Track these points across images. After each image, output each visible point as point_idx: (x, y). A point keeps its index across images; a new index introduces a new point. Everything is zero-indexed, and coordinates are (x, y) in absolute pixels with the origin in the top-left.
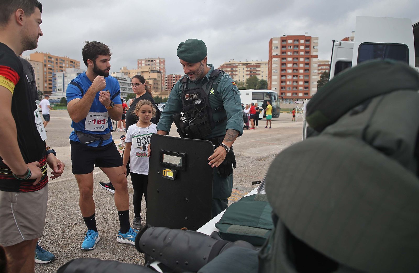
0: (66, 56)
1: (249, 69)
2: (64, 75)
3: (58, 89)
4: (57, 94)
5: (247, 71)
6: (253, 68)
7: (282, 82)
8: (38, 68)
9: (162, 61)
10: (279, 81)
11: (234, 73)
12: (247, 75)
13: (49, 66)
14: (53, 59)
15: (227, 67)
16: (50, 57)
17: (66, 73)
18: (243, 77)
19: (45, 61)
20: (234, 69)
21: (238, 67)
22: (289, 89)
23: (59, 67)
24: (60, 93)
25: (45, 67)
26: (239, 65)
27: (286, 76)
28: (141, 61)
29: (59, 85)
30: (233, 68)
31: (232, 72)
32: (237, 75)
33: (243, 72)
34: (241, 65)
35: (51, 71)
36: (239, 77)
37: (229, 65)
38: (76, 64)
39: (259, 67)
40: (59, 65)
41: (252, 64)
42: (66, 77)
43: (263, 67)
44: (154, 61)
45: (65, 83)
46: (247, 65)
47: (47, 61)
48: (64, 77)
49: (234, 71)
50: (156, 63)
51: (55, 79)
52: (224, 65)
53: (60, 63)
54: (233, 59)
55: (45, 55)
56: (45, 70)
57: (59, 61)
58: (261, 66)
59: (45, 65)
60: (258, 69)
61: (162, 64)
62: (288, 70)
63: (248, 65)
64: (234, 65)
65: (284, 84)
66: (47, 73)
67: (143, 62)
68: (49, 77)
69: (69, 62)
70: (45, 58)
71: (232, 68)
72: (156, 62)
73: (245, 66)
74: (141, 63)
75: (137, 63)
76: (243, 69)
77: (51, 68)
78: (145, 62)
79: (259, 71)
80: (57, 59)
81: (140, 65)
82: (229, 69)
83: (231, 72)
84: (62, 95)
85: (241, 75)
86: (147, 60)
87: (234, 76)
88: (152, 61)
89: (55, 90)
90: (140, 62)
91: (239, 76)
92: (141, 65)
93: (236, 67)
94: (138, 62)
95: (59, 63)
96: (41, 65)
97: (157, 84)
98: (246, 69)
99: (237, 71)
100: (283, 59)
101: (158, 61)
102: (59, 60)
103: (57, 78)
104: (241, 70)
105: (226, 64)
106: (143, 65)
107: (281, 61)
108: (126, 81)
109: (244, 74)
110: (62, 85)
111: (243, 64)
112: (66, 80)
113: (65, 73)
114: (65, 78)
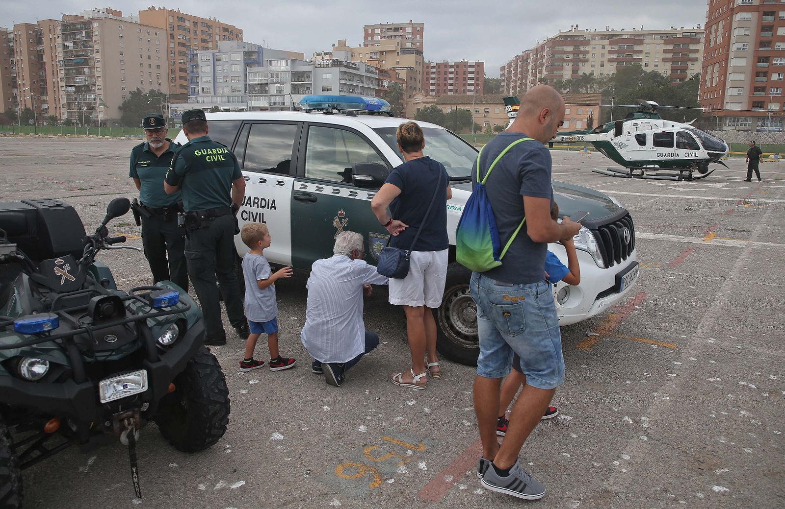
0: (215, 19)
1: (616, 48)
2: (215, 56)
3: (203, 90)
4: (200, 99)
5: (610, 52)
6: (626, 47)
7: (758, 74)
8: (157, 42)
9: (418, 29)
10: (749, 70)
11: (581, 57)
12: (610, 60)
13: (180, 37)
14: (187, 24)
15: (566, 44)
16: (181, 18)
17: (219, 51)
18: (602, 66)
19: (172, 27)
20: (582, 48)
21: (592, 42)
22: (775, 92)
23: (200, 40)
24: (206, 96)
25: (173, 41)
26: (593, 39)
27: (771, 58)
28: (373, 30)
29: (204, 79)
30: (579, 46)
31: (577, 53)
32: (587, 60)
33: (603, 55)
34: (597, 38)
35: (183, 49)
36: (593, 66)
37: (569, 39)
38: (235, 34)
39: (641, 43)
40: (201, 36)
41: (624, 37)
42: (220, 60)
43: (647, 44)
44: (401, 29)
45: (217, 74)
46: (611, 38)
47: (176, 27)
48: (216, 60)
49: (581, 52)
50: (405, 34)
51: (196, 66)
52: (557, 38)
53: (203, 32)
54: (577, 26)
55: (172, 13)
56: (172, 45)
57: (200, 28)
58: (646, 41)
59: (172, 37)
60: (636, 48)
61: (418, 37)
62: (777, 44)
63: (616, 38)
64: (581, 39)
65: (762, 80)
66: (177, 53)
67: (377, 31)
68: (181, 63)
69: (222, 29)
70: (171, 19)
71: (576, 46)
72: (405, 31)
73: (606, 42)
74: (373, 35)
75: (363, 34)
76: (603, 47)
77: (184, 41)
78: (381, 31)
79: (640, 52)
80: (196, 23)
81: (370, 38)
82: (570, 49)
83: (574, 54)
84: (212, 102)
85: (597, 60)
86: (385, 27)
87: (580, 64)
88: (396, 29)
89: (196, 90)
90: (370, 31)
91: (593, 64)
92: (373, 38)
93: (586, 43)
94: (366, 30)
95: (199, 33)
96: (163, 35)
97: (415, 78)
98: (608, 48)
99: (588, 52)
100: (766, 14)
101: (409, 30)
102: (199, 24)
103: (200, 64)
104: (598, 51)
105: (561, 36)
106: (377, 38)
107: (760, 20)
108: (358, 69)
109: (605, 60)
110: (210, 79)
111: (603, 37)
112: (219, 68)
113: (217, 51)
114: (217, 63)
